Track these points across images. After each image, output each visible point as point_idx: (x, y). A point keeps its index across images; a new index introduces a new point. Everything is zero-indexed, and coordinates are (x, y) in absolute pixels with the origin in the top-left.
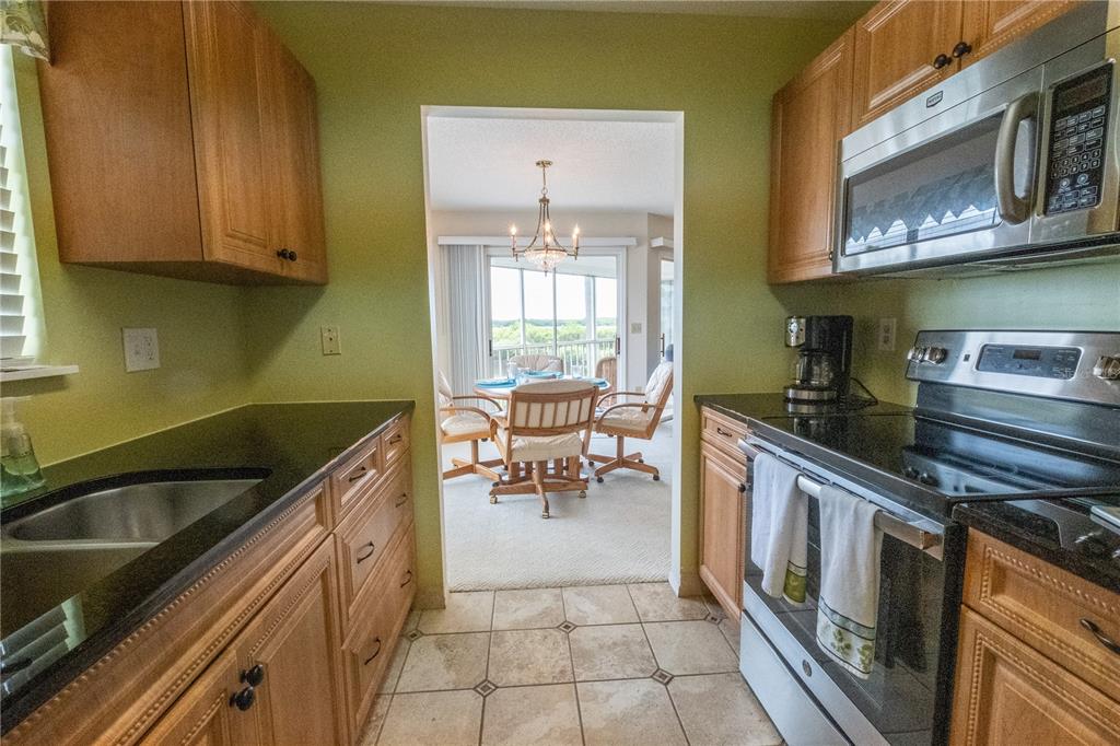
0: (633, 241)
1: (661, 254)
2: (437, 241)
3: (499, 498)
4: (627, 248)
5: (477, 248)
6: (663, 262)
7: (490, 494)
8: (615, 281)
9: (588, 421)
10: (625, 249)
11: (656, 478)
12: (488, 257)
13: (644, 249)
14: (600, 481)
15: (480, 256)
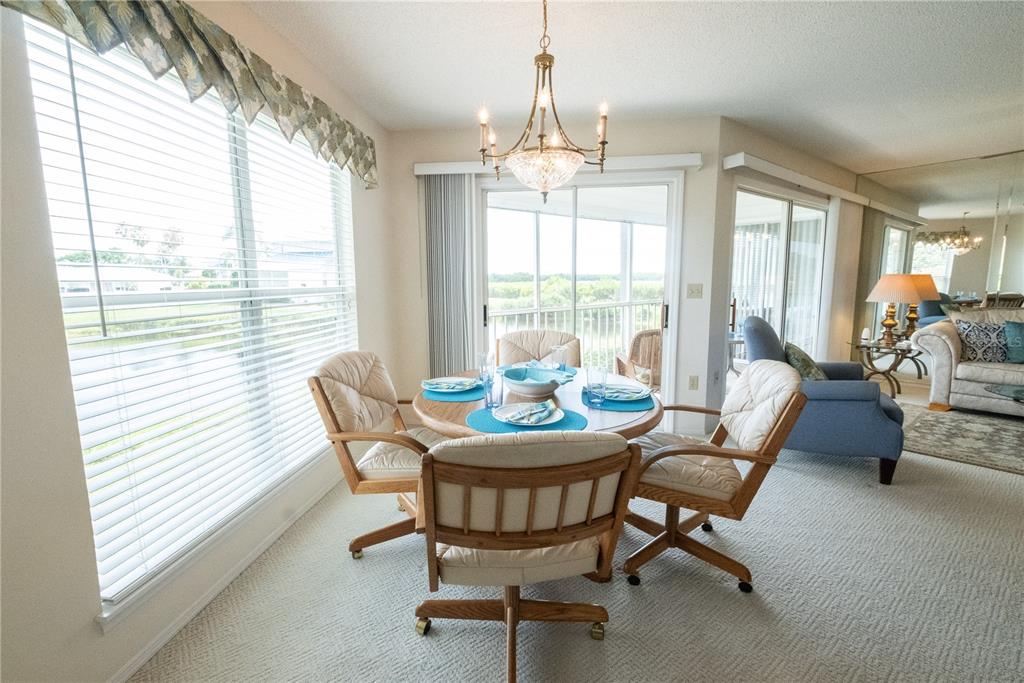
0: (695, 160)
1: (740, 181)
2: (413, 170)
3: (435, 622)
4: (686, 170)
5: (467, 177)
6: (739, 194)
7: (417, 615)
8: (664, 229)
9: (613, 514)
10: (682, 174)
11: (746, 587)
12: (485, 191)
13: (713, 173)
14: (634, 581)
15: (470, 189)
